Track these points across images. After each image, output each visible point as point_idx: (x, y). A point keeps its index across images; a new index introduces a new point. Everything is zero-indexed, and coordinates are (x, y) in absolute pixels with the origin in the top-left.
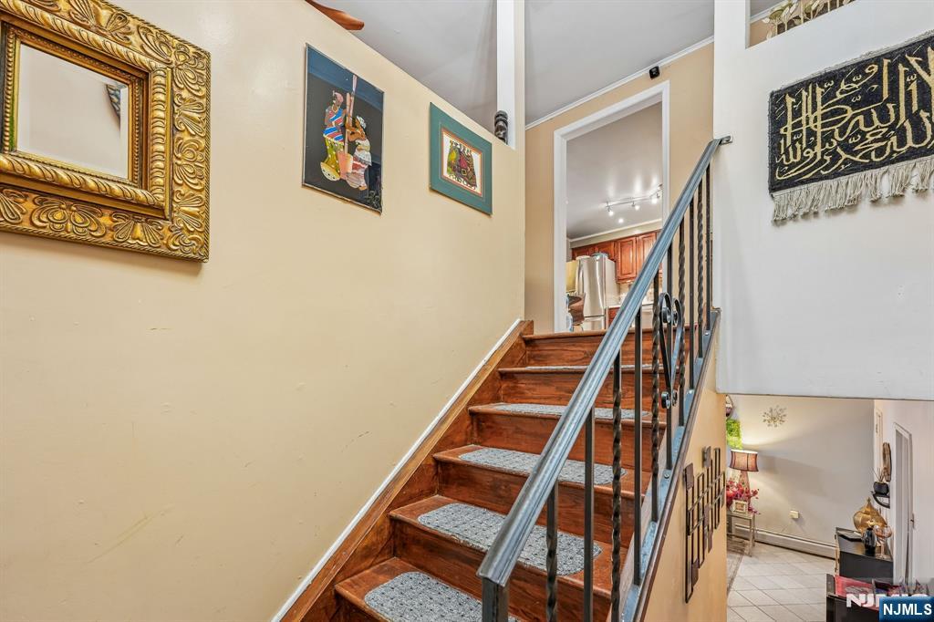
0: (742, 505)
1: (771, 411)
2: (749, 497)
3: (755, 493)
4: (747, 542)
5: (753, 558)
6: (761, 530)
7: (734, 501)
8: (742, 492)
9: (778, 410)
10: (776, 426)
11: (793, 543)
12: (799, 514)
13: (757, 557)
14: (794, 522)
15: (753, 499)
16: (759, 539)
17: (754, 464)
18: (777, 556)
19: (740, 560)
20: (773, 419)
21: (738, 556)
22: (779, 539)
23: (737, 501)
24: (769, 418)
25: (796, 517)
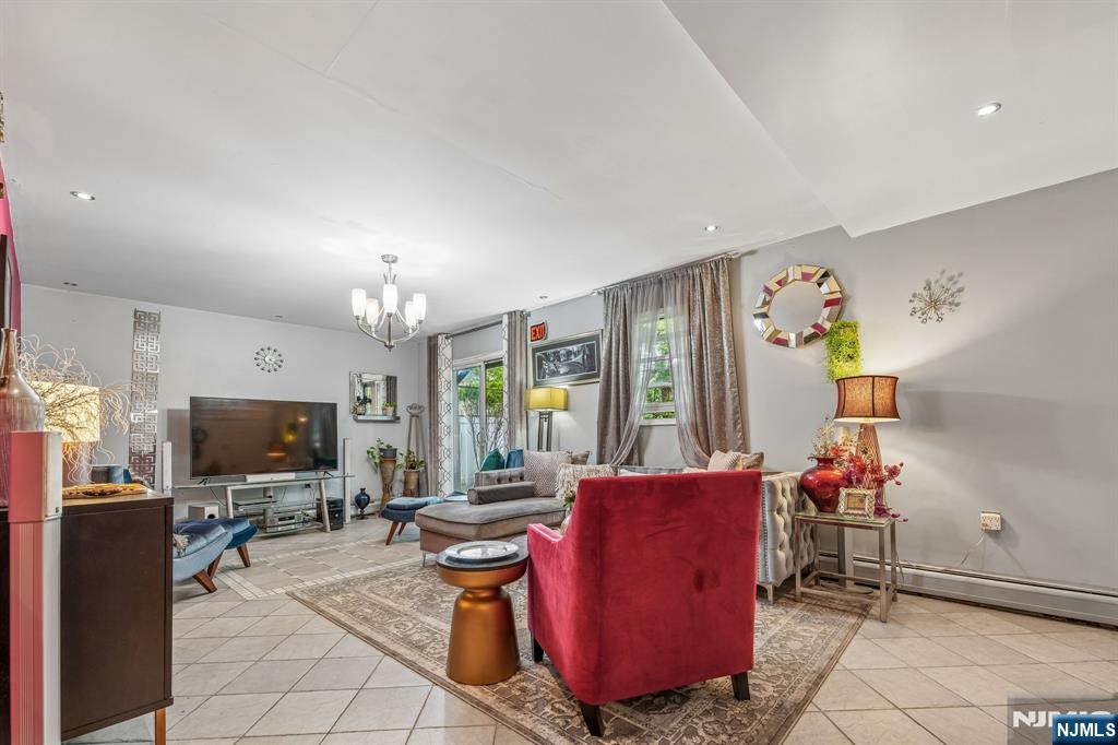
0: (862, 499)
1: (928, 287)
2: (880, 482)
3: (894, 472)
4: (877, 592)
5: (890, 626)
6: (912, 563)
7: (843, 492)
8: (863, 470)
9: (944, 282)
10: (940, 319)
11: (990, 589)
12: (1003, 521)
13: (896, 622)
14: (990, 541)
15: (889, 485)
16: (907, 585)
17: (888, 401)
18: (949, 621)
19: (855, 629)
20: (934, 303)
21: (852, 620)
22: (956, 584)
23: (850, 491)
24: (922, 305)
25: (996, 526)
